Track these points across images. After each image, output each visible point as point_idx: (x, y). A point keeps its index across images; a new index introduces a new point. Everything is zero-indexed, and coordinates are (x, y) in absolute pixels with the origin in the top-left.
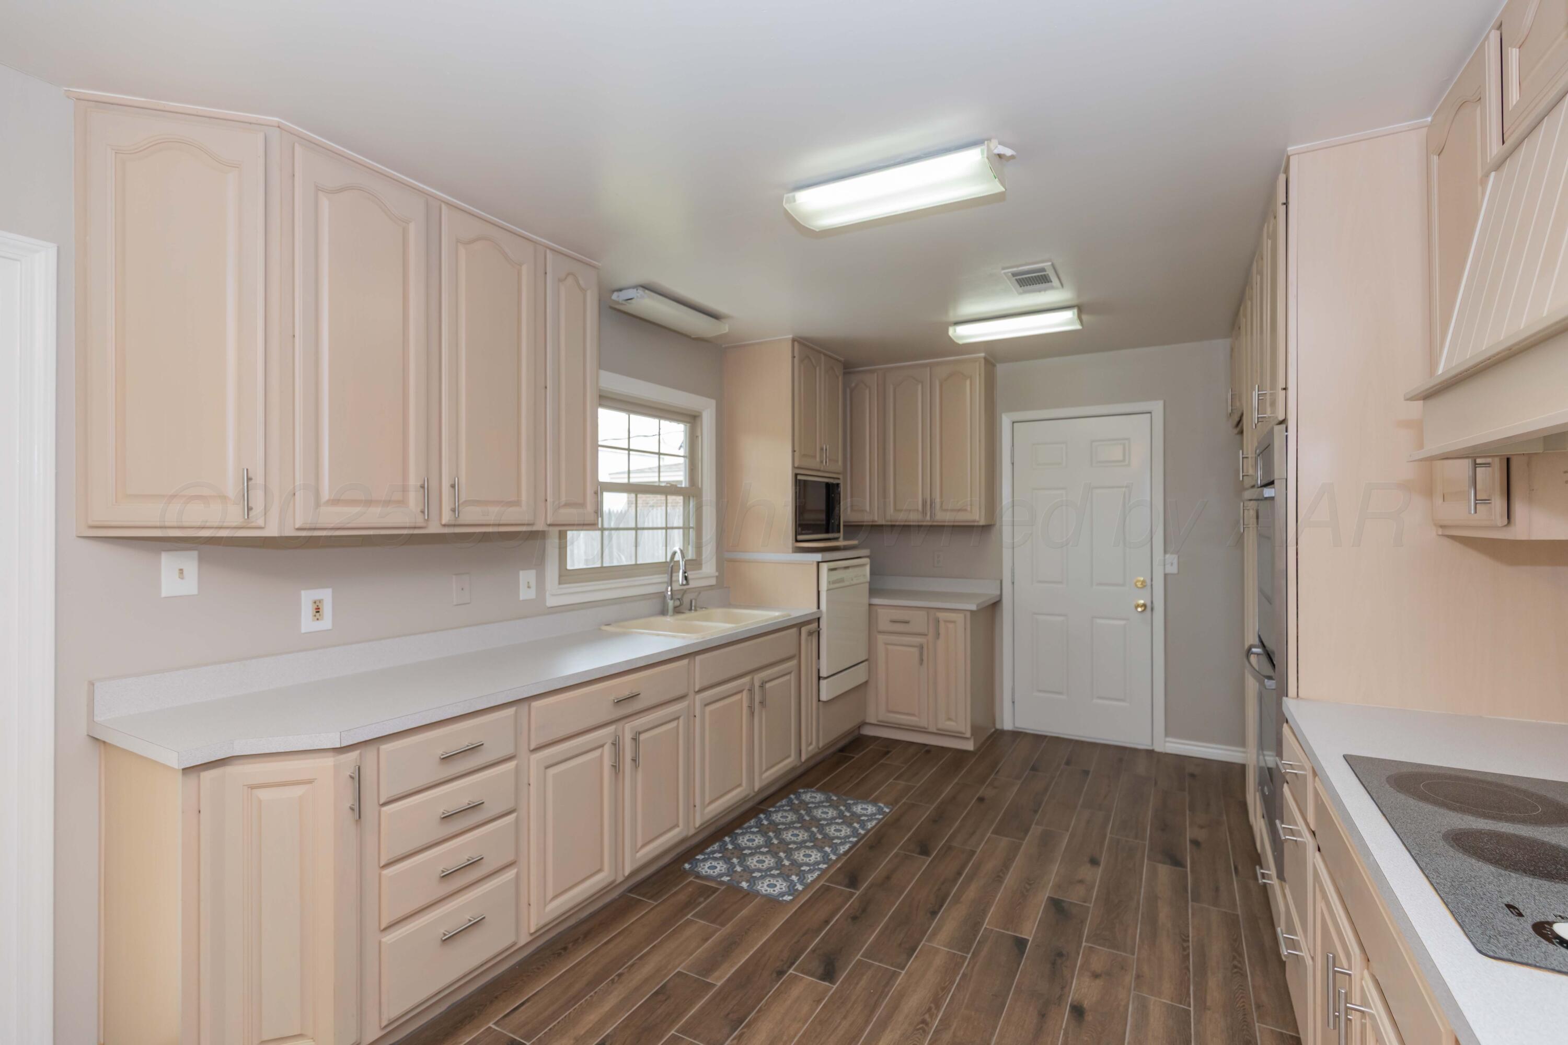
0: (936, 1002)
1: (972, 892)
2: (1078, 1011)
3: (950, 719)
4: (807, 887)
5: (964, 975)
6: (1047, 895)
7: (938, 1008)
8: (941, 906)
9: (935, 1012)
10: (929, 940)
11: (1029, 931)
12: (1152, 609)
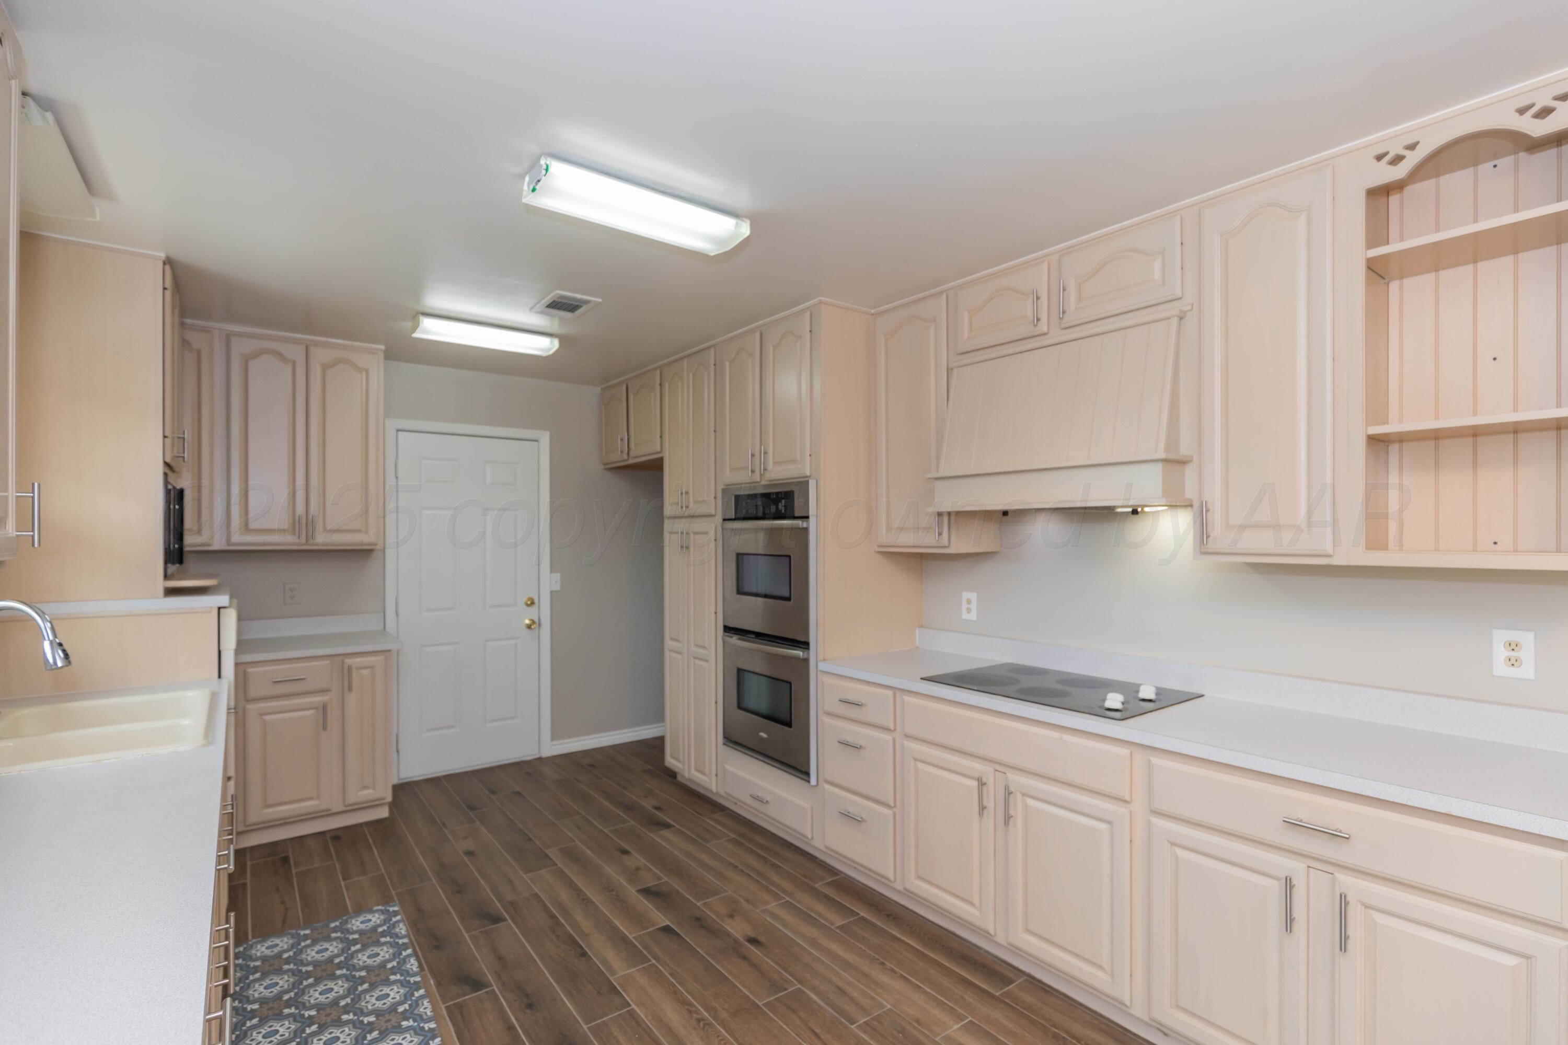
0: (684, 1002)
1: (586, 924)
2: (753, 941)
3: (365, 787)
4: (435, 1018)
5: (672, 975)
6: (634, 892)
7: (691, 1005)
8: (581, 947)
9: (694, 1009)
10: (613, 974)
11: (662, 920)
12: (540, 625)
